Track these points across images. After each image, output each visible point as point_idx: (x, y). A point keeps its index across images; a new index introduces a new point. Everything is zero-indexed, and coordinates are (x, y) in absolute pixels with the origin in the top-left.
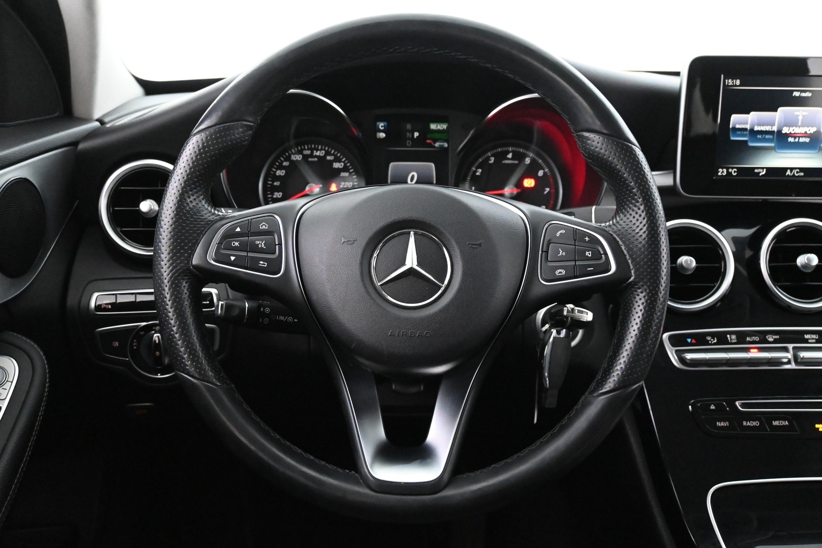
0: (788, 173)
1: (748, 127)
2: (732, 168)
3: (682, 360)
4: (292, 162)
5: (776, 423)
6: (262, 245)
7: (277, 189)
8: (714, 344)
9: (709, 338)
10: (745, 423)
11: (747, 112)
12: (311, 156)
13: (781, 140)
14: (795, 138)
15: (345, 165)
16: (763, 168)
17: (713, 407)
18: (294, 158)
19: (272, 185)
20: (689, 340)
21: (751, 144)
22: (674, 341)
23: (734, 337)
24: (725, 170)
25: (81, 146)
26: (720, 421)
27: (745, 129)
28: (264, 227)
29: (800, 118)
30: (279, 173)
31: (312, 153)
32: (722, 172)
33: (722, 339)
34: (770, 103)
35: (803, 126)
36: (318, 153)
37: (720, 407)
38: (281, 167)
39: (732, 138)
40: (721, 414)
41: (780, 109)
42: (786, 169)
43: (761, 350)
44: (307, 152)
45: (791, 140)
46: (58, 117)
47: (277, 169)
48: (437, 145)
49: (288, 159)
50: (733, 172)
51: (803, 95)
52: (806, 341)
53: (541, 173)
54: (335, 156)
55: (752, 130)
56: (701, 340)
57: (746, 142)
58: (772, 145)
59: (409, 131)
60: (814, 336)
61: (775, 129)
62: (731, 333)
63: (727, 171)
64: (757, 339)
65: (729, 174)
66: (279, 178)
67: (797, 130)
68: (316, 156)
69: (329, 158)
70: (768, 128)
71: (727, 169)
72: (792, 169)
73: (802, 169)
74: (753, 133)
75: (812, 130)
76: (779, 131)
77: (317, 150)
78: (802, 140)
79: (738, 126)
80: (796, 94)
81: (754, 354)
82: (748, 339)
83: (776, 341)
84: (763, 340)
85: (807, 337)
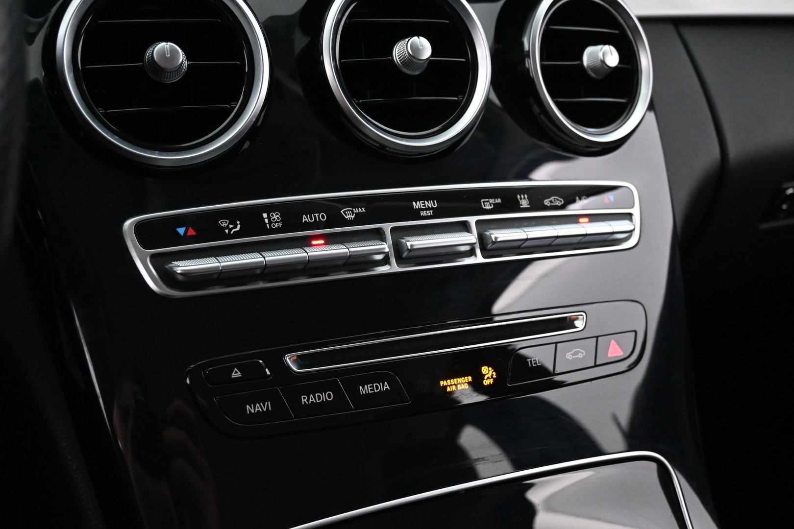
3: (168, 277)
5: (365, 389)
8: (237, 235)
9: (224, 223)
10: (304, 399)
17: (236, 374)
20: (181, 231)
22: (149, 234)
23: (275, 216)
26: (253, 402)
33: (251, 222)
37: (252, 373)
43: (330, 239)
52: (416, 214)
56: (207, 227)
60: (429, 204)
62: (270, 208)
64: (321, 217)
81: (319, 250)
82: (305, 219)
83: (359, 219)
84: (336, 220)
85: (417, 205)
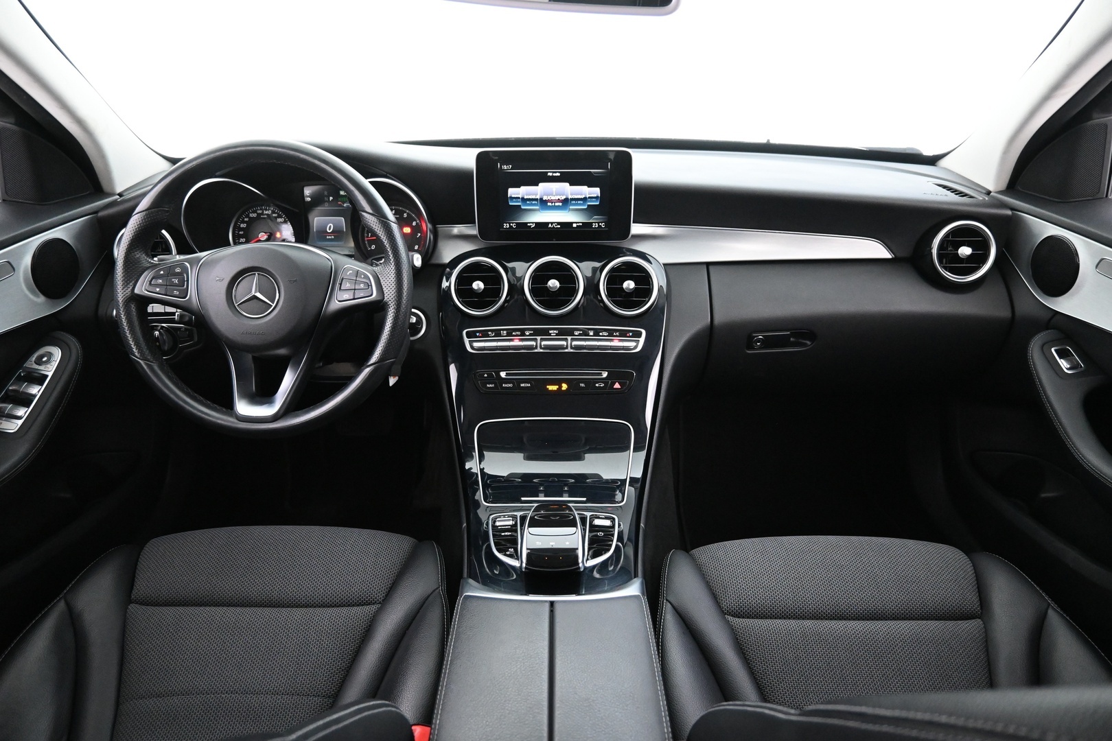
0: (550, 225)
1: (520, 196)
2: (513, 223)
3: (472, 347)
4: (250, 218)
5: (522, 385)
6: (176, 281)
7: (242, 236)
8: (493, 337)
9: (490, 333)
10: (504, 385)
11: (519, 186)
12: (262, 214)
13: (543, 203)
14: (552, 203)
15: (285, 219)
16: (533, 223)
17: (486, 375)
18: (251, 215)
19: (238, 233)
20: (478, 334)
21: (523, 207)
22: (469, 335)
23: (505, 332)
24: (508, 225)
25: (100, 214)
26: (489, 384)
27: (519, 198)
28: (178, 270)
29: (554, 190)
30: (242, 226)
31: (263, 212)
32: (506, 226)
33: (498, 333)
34: (534, 181)
35: (557, 195)
36: (267, 212)
37: (490, 375)
38: (243, 222)
39: (510, 204)
40: (490, 379)
41: (540, 184)
42: (548, 223)
43: (521, 340)
44: (260, 212)
45: (549, 204)
46: (89, 194)
47: (241, 223)
48: (345, 205)
49: (248, 216)
50: (514, 226)
51: (555, 174)
52: (550, 335)
53: (414, 224)
54: (278, 214)
55: (523, 199)
56: (485, 334)
57: (520, 206)
58: (537, 207)
59: (326, 196)
60: (555, 332)
61: (538, 197)
62: (503, 330)
63: (510, 225)
64: (519, 333)
65: (511, 227)
66: (243, 229)
67: (553, 198)
68: (266, 214)
69: (274, 215)
70: (533, 197)
71: (509, 223)
72: (552, 223)
73: (559, 223)
74: (524, 200)
75: (563, 198)
76: (541, 199)
77: (266, 210)
78: (557, 204)
79: (513, 196)
80: (550, 174)
81: (516, 343)
82: (514, 333)
83: (530, 335)
84: (523, 334)
85: (550, 332)
